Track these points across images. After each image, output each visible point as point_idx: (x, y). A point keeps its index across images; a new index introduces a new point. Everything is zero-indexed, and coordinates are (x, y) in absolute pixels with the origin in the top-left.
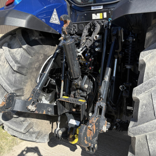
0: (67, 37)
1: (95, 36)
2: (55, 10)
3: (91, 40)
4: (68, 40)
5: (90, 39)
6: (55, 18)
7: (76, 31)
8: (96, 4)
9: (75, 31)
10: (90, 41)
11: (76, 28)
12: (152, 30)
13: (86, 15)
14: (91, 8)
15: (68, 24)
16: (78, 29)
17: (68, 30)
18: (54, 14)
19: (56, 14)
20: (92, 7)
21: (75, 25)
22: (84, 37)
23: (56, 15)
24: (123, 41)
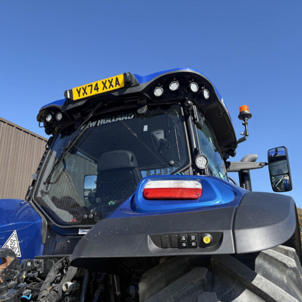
0: (4, 287)
1: (65, 283)
2: (15, 233)
3: (57, 292)
4: (4, 294)
5: (56, 290)
6: (12, 246)
7: (41, 272)
8: (84, 226)
9: (39, 272)
10: (56, 294)
11: (40, 267)
12: (146, 279)
13: (69, 241)
14: (78, 232)
15: (9, 264)
16: (44, 268)
17: (6, 274)
18: (12, 238)
19: (15, 239)
20: (80, 230)
21: (41, 261)
22: (47, 284)
23: (16, 242)
24: (118, 293)
